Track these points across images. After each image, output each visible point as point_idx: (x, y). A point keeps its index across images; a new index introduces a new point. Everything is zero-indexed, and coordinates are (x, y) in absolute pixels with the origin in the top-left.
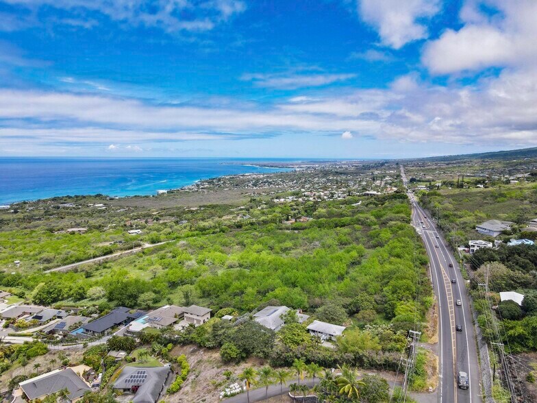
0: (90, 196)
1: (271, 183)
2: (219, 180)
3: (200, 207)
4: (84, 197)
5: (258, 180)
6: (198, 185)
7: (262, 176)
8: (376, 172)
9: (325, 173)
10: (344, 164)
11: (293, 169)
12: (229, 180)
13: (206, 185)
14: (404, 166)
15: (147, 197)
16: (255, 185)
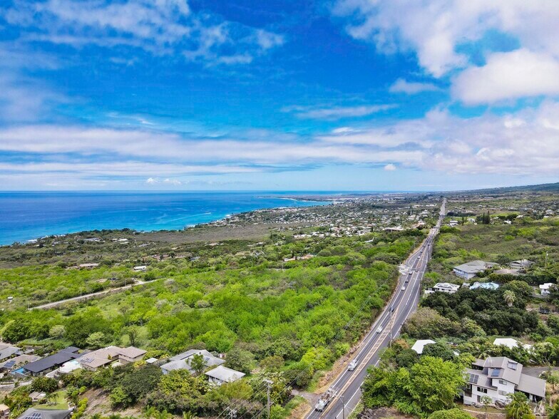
0: (117, 231)
1: (303, 217)
2: (251, 214)
3: (221, 242)
4: (111, 232)
5: (290, 214)
6: (228, 220)
7: (296, 210)
8: (415, 206)
9: (362, 207)
10: (386, 197)
11: (331, 203)
12: (261, 214)
13: (237, 219)
14: (448, 199)
15: (173, 231)
16: (286, 219)
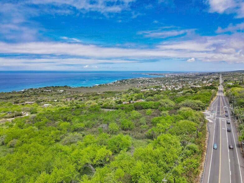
0: (62, 87)
1: (150, 82)
2: (126, 81)
4: (59, 87)
5: (144, 81)
6: (115, 83)
7: (147, 79)
8: (206, 77)
9: (178, 78)
10: (191, 74)
11: (164, 76)
12: (130, 80)
13: (119, 82)
14: (222, 75)
15: (87, 87)
16: (142, 83)
